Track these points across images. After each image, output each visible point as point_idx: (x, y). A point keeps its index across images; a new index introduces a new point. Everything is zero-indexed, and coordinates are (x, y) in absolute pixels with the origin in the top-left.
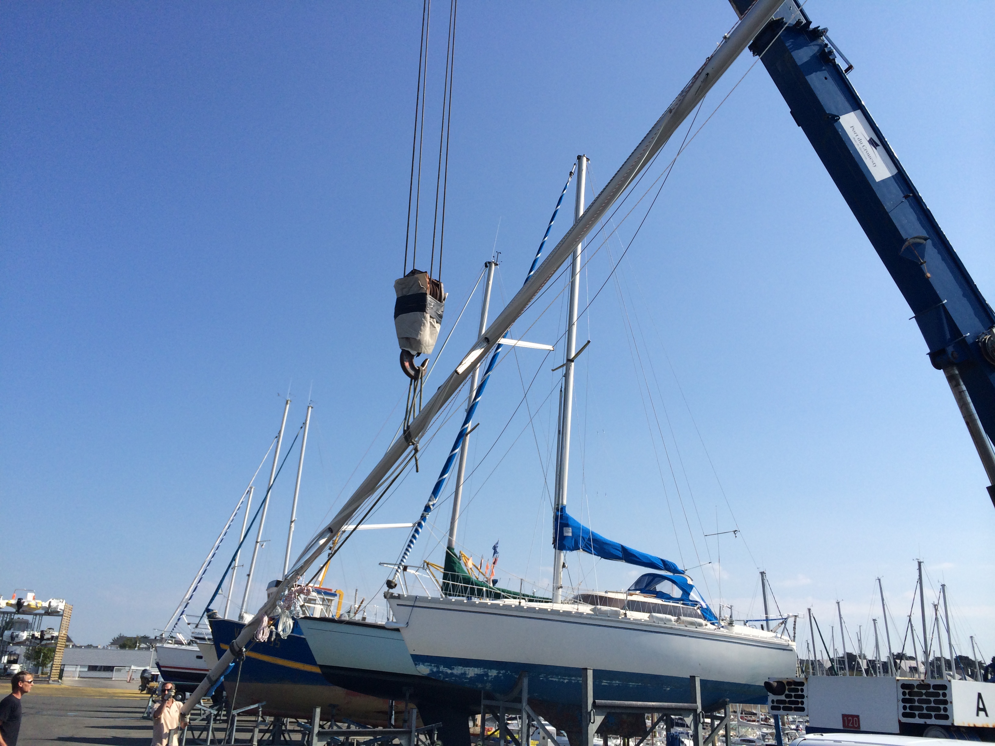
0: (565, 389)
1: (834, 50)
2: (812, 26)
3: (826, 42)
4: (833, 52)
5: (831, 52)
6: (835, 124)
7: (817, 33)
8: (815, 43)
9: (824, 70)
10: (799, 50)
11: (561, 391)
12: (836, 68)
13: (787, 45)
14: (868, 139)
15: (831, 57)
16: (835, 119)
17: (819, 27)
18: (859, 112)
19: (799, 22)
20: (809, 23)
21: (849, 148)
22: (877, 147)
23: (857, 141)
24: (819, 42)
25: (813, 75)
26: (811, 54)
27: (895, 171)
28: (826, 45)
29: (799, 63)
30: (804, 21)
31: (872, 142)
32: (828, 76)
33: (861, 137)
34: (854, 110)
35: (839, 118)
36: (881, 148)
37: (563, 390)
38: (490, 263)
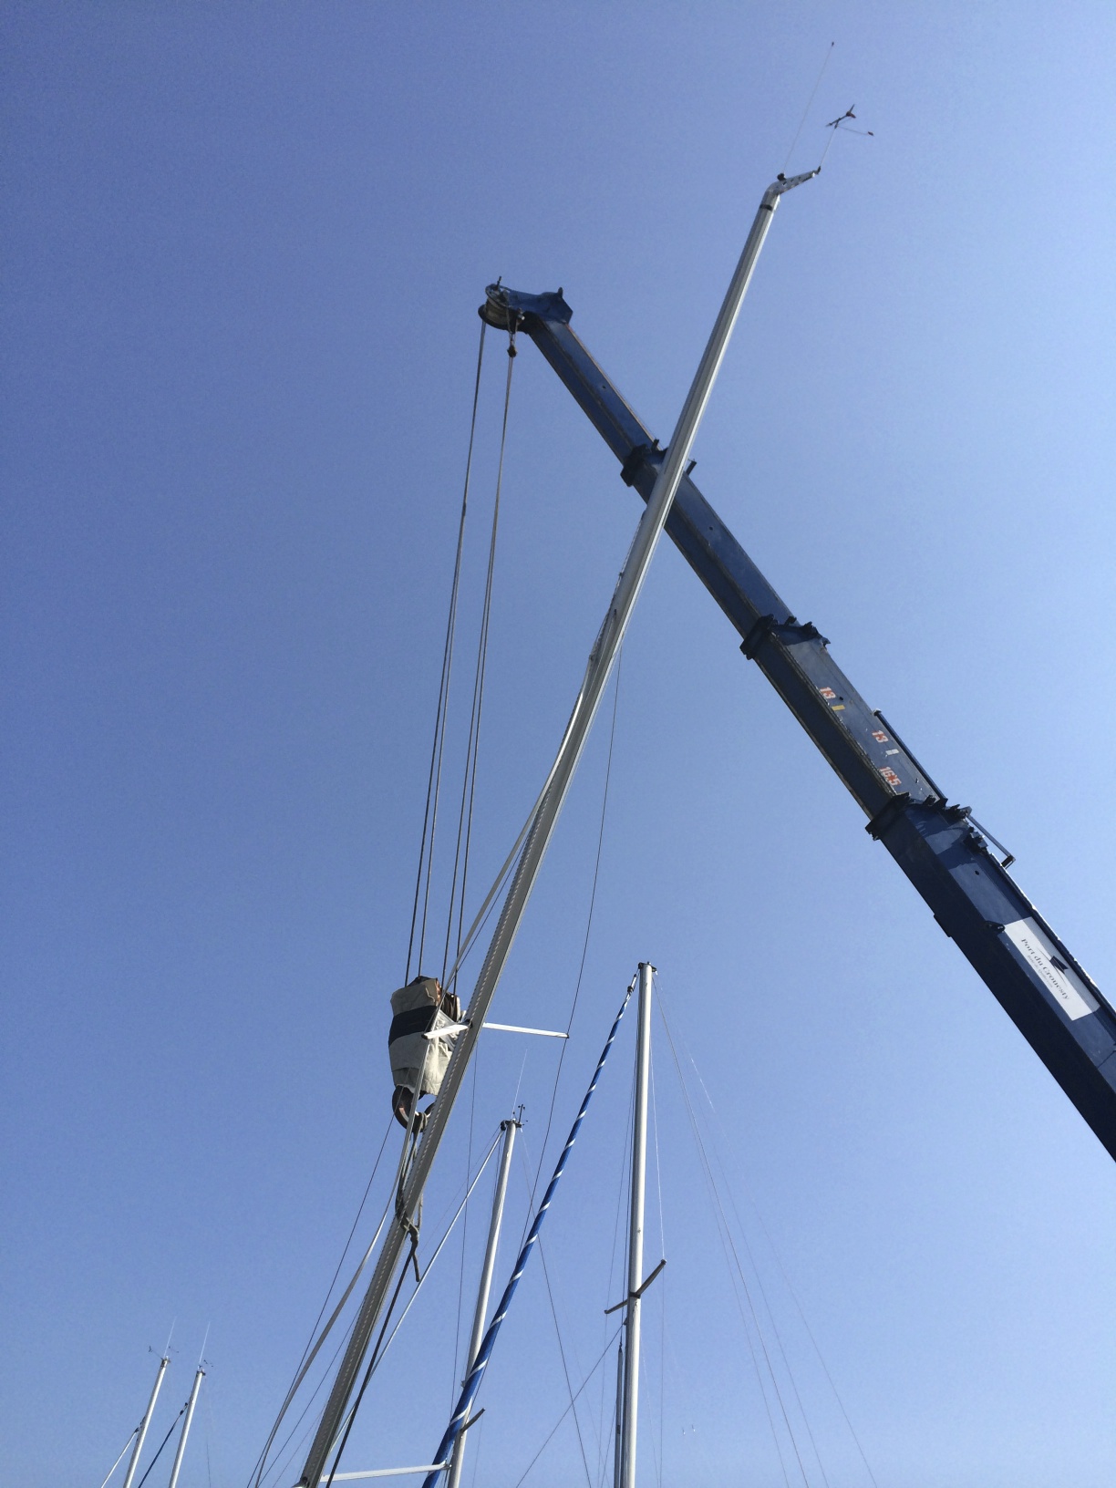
0: (627, 1347)
1: (984, 836)
2: (949, 804)
3: (971, 825)
4: (982, 838)
5: (979, 839)
6: (999, 936)
7: (957, 814)
8: (956, 826)
9: (974, 862)
10: (936, 835)
11: (620, 1350)
12: (990, 859)
13: (917, 827)
14: (1050, 958)
15: (980, 845)
16: (998, 929)
17: (958, 805)
18: (1030, 919)
19: (930, 799)
20: (944, 800)
21: (1025, 971)
22: (1065, 971)
23: (1034, 960)
24: (962, 824)
25: (959, 868)
26: (953, 841)
27: (1097, 1006)
28: (972, 829)
29: (937, 852)
30: (937, 799)
31: (1054, 962)
32: (980, 871)
33: (1039, 955)
34: (1023, 918)
35: (1004, 928)
36: (1069, 971)
37: (623, 1348)
38: (509, 1123)
